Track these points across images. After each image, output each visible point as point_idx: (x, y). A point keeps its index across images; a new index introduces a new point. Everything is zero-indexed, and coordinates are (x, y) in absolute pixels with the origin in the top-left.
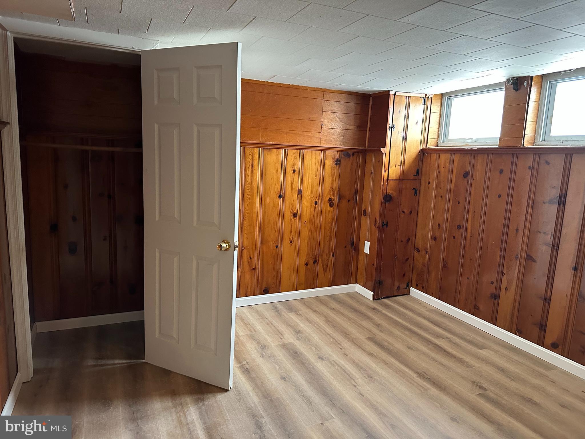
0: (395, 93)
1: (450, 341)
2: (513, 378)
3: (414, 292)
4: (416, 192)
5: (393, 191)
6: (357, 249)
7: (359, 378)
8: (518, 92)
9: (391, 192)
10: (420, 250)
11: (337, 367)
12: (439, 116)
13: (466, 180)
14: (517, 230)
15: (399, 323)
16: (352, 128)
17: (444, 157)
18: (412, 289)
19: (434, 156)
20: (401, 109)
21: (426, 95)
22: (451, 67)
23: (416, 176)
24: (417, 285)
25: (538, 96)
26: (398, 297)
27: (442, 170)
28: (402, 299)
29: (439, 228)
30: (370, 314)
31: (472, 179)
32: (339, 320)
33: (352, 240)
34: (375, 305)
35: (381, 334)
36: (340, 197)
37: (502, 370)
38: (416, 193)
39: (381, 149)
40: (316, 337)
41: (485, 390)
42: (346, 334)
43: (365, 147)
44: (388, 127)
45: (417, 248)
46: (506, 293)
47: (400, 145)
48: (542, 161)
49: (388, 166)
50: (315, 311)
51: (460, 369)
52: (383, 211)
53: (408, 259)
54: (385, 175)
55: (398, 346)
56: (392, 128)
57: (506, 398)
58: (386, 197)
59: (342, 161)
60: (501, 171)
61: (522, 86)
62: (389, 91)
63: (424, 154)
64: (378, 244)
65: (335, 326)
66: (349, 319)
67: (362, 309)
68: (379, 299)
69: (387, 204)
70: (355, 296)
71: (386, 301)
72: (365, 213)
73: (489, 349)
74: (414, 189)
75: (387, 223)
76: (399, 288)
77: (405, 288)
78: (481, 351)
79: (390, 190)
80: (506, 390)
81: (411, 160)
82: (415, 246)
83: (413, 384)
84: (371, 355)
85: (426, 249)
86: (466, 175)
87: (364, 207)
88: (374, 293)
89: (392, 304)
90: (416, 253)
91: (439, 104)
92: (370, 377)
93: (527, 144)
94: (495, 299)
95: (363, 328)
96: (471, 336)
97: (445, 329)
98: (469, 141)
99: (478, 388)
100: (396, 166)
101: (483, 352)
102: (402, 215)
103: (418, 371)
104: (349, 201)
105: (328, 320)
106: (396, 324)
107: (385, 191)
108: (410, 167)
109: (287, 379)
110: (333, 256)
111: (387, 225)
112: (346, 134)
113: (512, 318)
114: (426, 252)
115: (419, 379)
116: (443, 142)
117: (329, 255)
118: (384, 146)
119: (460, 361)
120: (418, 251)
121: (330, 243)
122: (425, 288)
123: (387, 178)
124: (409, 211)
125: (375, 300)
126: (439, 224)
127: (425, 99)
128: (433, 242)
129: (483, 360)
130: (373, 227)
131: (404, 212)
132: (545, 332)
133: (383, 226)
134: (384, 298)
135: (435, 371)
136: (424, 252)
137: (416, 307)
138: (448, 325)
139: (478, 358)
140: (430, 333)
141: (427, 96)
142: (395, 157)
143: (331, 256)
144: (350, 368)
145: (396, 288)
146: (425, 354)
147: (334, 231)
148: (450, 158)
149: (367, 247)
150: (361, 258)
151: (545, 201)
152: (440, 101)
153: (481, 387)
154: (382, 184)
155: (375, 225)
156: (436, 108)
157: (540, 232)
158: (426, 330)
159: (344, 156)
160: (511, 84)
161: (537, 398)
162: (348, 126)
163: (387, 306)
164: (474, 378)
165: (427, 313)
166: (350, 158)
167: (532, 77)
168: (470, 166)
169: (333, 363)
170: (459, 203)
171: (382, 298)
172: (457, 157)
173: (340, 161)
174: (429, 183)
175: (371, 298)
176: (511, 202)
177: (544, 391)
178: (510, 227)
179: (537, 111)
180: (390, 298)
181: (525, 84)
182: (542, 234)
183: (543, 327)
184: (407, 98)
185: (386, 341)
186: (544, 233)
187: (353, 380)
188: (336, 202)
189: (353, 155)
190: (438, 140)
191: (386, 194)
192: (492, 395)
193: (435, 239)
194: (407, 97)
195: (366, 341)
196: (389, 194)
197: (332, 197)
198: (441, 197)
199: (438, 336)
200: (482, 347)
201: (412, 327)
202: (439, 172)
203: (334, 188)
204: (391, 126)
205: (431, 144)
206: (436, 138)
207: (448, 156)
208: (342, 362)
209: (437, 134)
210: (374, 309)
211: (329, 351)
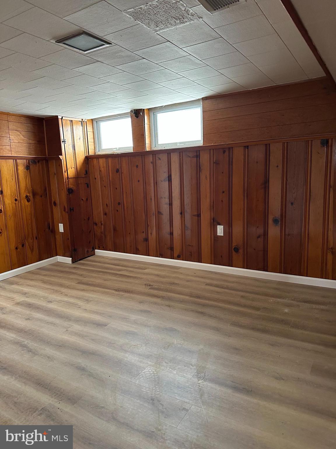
0: (62, 117)
1: (127, 271)
2: (164, 277)
3: (98, 252)
4: (88, 185)
5: (73, 186)
6: (53, 230)
7: (80, 303)
8: (138, 118)
9: (72, 186)
10: (97, 223)
11: (63, 303)
12: (92, 134)
13: (118, 173)
14: (151, 199)
15: (94, 270)
16: (33, 142)
17: (101, 161)
18: (96, 250)
19: (95, 161)
20: (68, 129)
21: (82, 119)
22: (100, 101)
23: (86, 174)
24: (99, 247)
25: (149, 121)
26: (89, 258)
27: (102, 169)
28: (92, 258)
29: (107, 207)
30: (74, 271)
31: (122, 173)
32: (52, 279)
33: (49, 224)
34: (74, 265)
35: (85, 279)
36: (34, 194)
37: (158, 275)
38: (88, 187)
39: (60, 156)
40: (41, 293)
41: (152, 286)
42: (61, 285)
43: (46, 156)
44: (61, 141)
45: (95, 223)
46: (151, 236)
47: (71, 153)
48: (157, 158)
49: (66, 168)
50: (32, 280)
51: (137, 281)
52: (69, 200)
53: (90, 231)
54: (65, 175)
55: (98, 281)
56: (64, 141)
57: (162, 286)
58: (69, 190)
59: (31, 167)
60: (137, 166)
61: (140, 115)
62: (58, 116)
63: (88, 159)
64: (69, 224)
65: (51, 283)
66: (60, 277)
67: (67, 270)
68: (76, 262)
69: (70, 195)
70: (58, 264)
71: (81, 262)
72: (55, 204)
73: (149, 269)
74: (86, 183)
75: (73, 208)
76: (88, 251)
77: (92, 251)
78: (145, 271)
79: (71, 185)
80: (162, 283)
81: (81, 164)
82: (94, 222)
83: (115, 295)
84: (83, 290)
85: (101, 222)
86: (117, 171)
87: (53, 200)
88: (72, 258)
89: (86, 262)
90: (95, 227)
91: (92, 126)
92: (87, 301)
93: (148, 149)
94: (146, 241)
95: (72, 279)
96: (137, 265)
97: (122, 266)
98: (114, 150)
99: (148, 286)
100: (72, 168)
101: (146, 271)
102: (82, 202)
103: (115, 289)
104: (41, 196)
105: (44, 282)
106: (93, 271)
107: (68, 186)
108: (81, 169)
109: (31, 319)
110: (36, 238)
111: (73, 210)
112: (30, 147)
113: (157, 249)
114: (102, 224)
115: (117, 292)
116: (99, 151)
117: (34, 239)
118: (61, 155)
119: (135, 278)
120: (96, 224)
121: (32, 229)
122: (104, 247)
123: (67, 177)
124: (86, 199)
125: (74, 263)
126: (107, 205)
127: (82, 122)
128: (105, 216)
129: (147, 274)
130: (64, 212)
131: (82, 200)
132: (173, 251)
133: (70, 210)
134: (79, 260)
135: (123, 286)
136: (100, 224)
137: (102, 260)
138: (123, 264)
139: (144, 274)
140: (115, 270)
141: (83, 121)
142: (70, 162)
143: (35, 238)
144: (72, 300)
145: (86, 252)
146: (115, 280)
147: (34, 220)
148: (106, 161)
149: (61, 228)
150: (57, 237)
151: (162, 180)
152: (91, 124)
153: (150, 285)
154: (65, 181)
155: (65, 210)
156: (90, 129)
157: (162, 198)
158: (112, 269)
159: (32, 163)
160: (134, 114)
161: (176, 281)
162: (31, 141)
163: (83, 264)
164: (145, 283)
165: (109, 261)
166: (36, 165)
167: (144, 109)
168: (119, 164)
169: (59, 302)
170: (116, 189)
171: (78, 261)
172: (110, 160)
173: (29, 167)
174: (95, 179)
175: (70, 262)
176: (146, 183)
177: (178, 278)
178: (148, 198)
179: (149, 130)
180: (84, 260)
181: (141, 114)
182: (163, 199)
183: (172, 249)
184: (70, 122)
185: (90, 281)
186: (165, 198)
187: (77, 305)
188: (31, 198)
189: (38, 162)
190: (95, 150)
191: (69, 188)
192: (156, 287)
193: (105, 214)
194: (70, 120)
195: (76, 284)
196: (71, 188)
197: (28, 195)
198: (105, 187)
199: (120, 270)
200: (145, 269)
201: (103, 270)
202: (100, 171)
203: (28, 188)
204: (63, 140)
205: (91, 153)
206: (94, 149)
207: (104, 159)
208: (66, 299)
209: (93, 146)
210: (75, 268)
211: (54, 297)
